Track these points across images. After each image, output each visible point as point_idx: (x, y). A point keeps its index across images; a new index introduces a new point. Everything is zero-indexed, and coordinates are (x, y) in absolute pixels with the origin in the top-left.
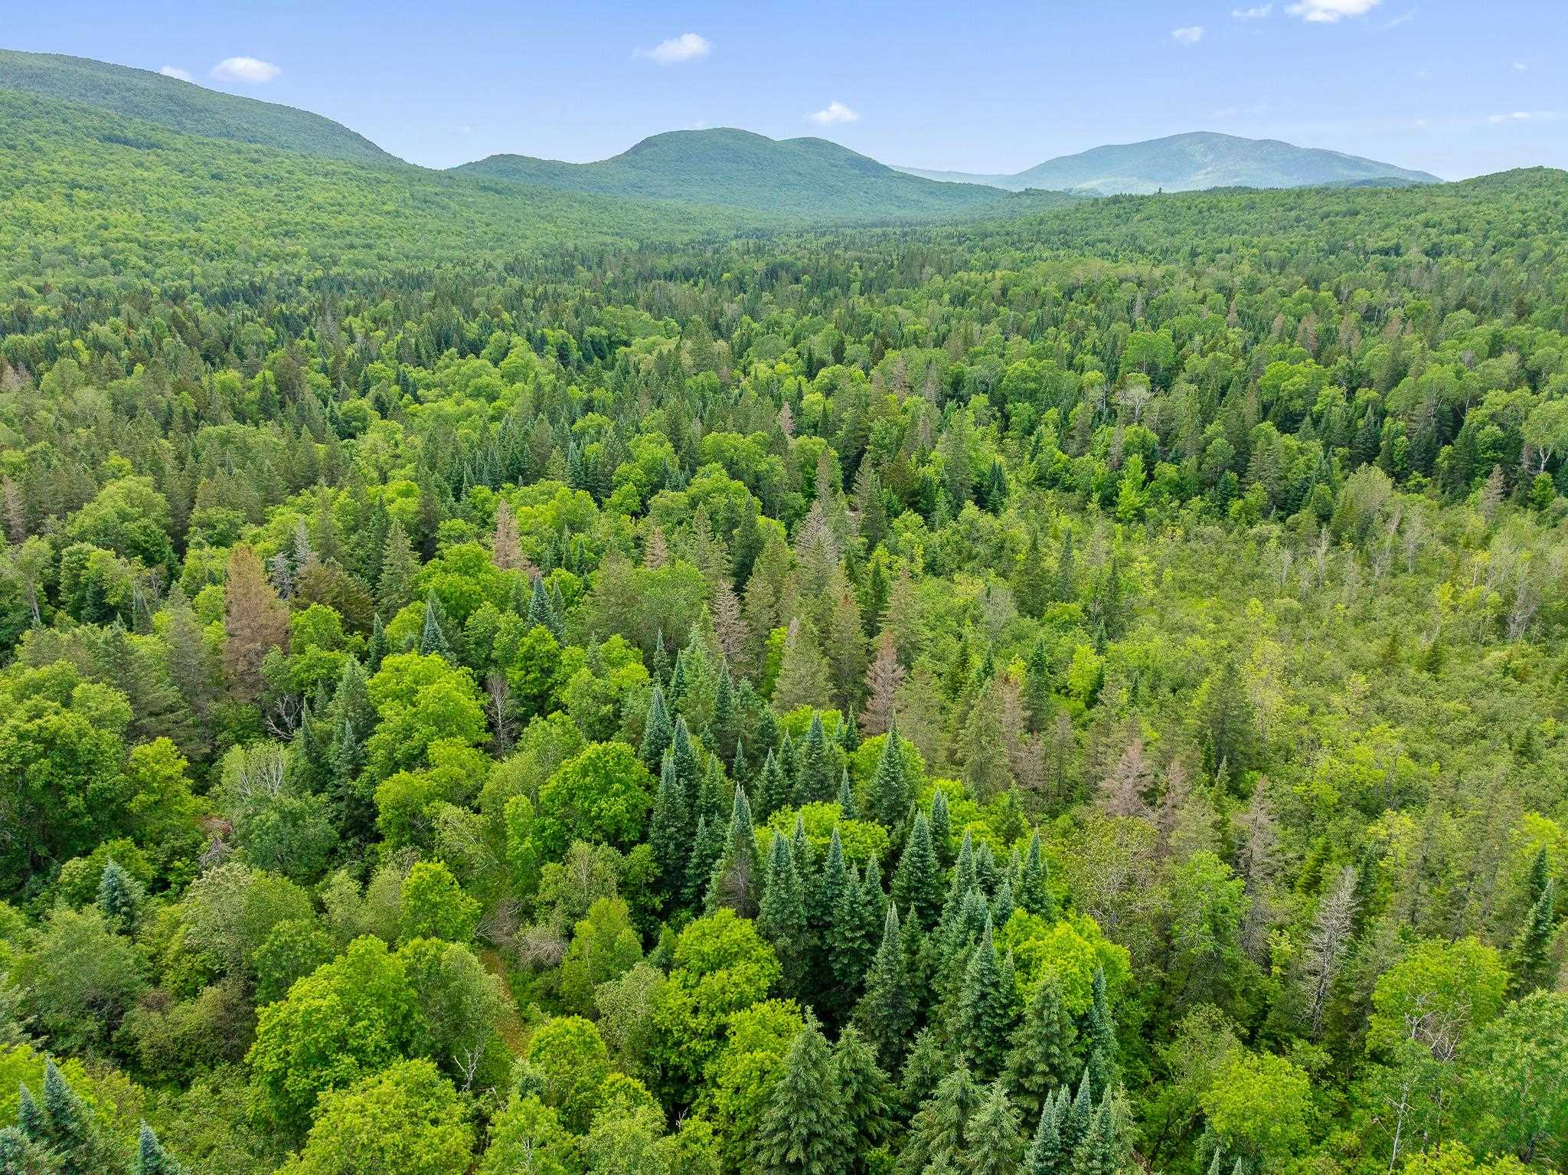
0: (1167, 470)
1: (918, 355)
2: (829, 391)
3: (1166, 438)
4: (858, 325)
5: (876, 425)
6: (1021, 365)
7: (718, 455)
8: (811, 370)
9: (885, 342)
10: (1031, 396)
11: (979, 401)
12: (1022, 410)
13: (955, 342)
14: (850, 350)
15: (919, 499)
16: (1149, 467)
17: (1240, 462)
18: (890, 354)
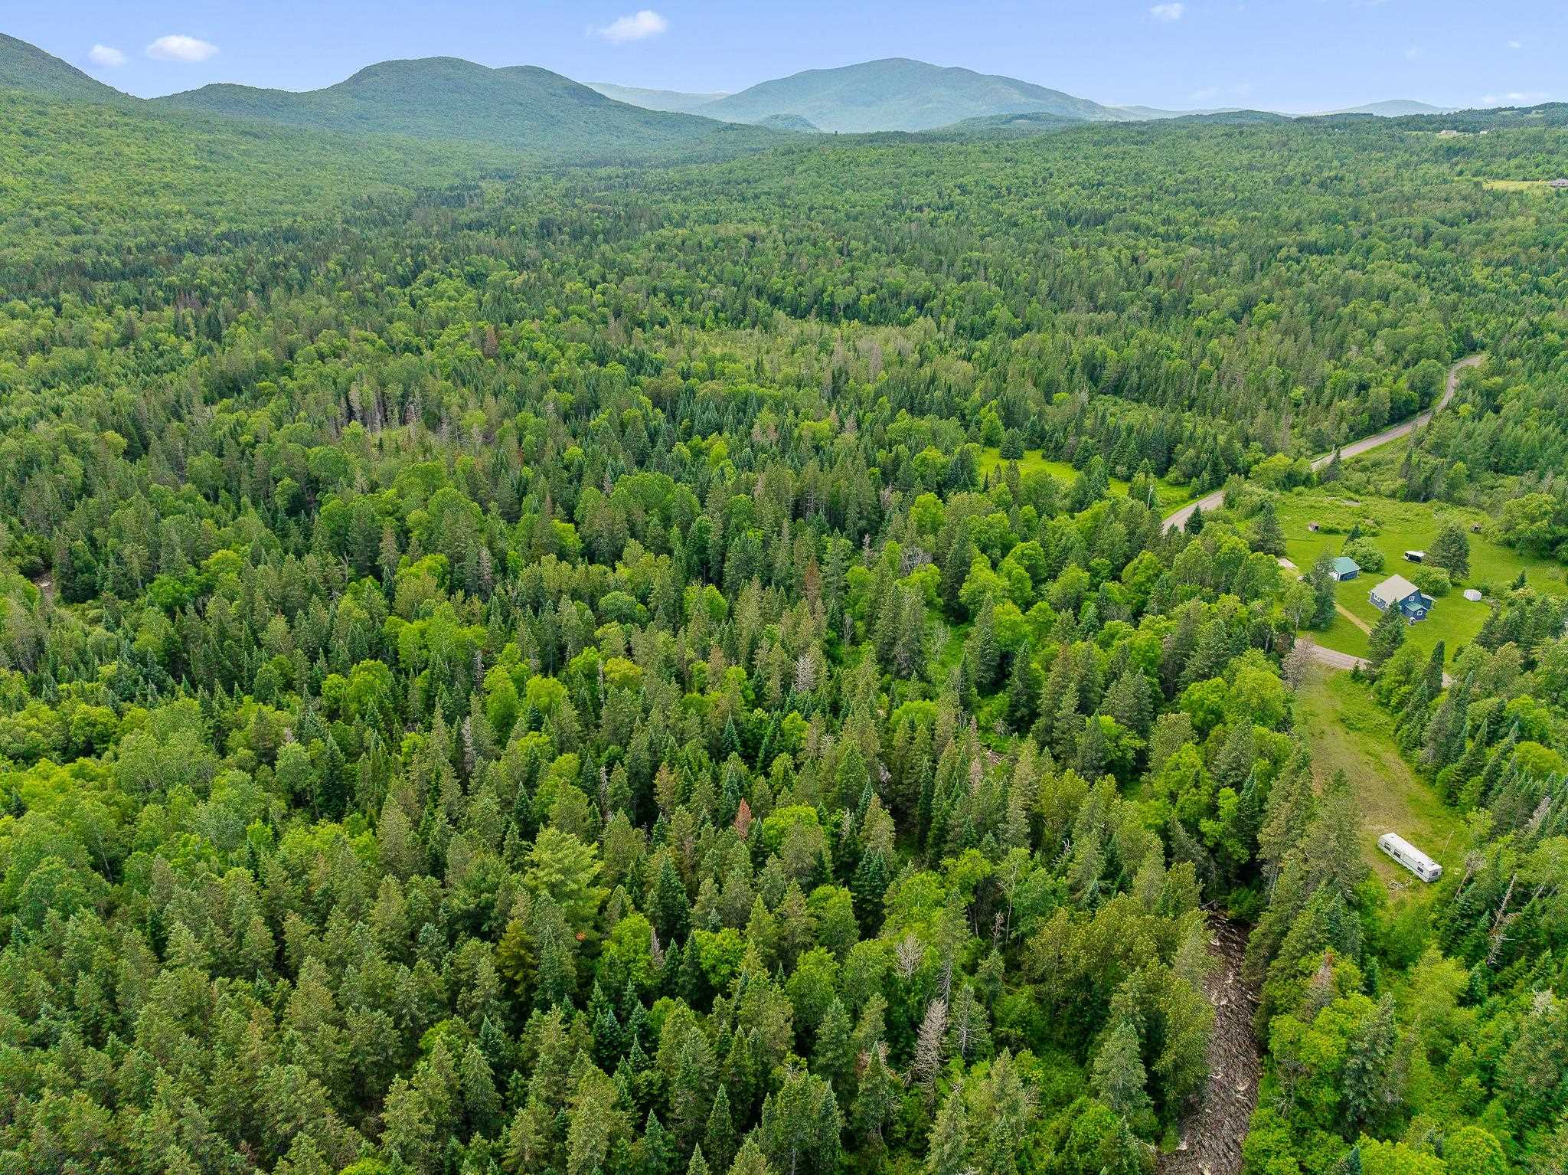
0: (722, 315)
1: (638, 278)
2: (603, 294)
3: (723, 305)
4: (608, 264)
5: (625, 304)
6: (678, 282)
7: (574, 312)
8: (593, 285)
9: (624, 273)
10: (682, 293)
11: (662, 295)
12: (677, 298)
13: (654, 273)
14: (609, 277)
15: (641, 324)
16: (716, 315)
17: (744, 311)
18: (627, 278)
